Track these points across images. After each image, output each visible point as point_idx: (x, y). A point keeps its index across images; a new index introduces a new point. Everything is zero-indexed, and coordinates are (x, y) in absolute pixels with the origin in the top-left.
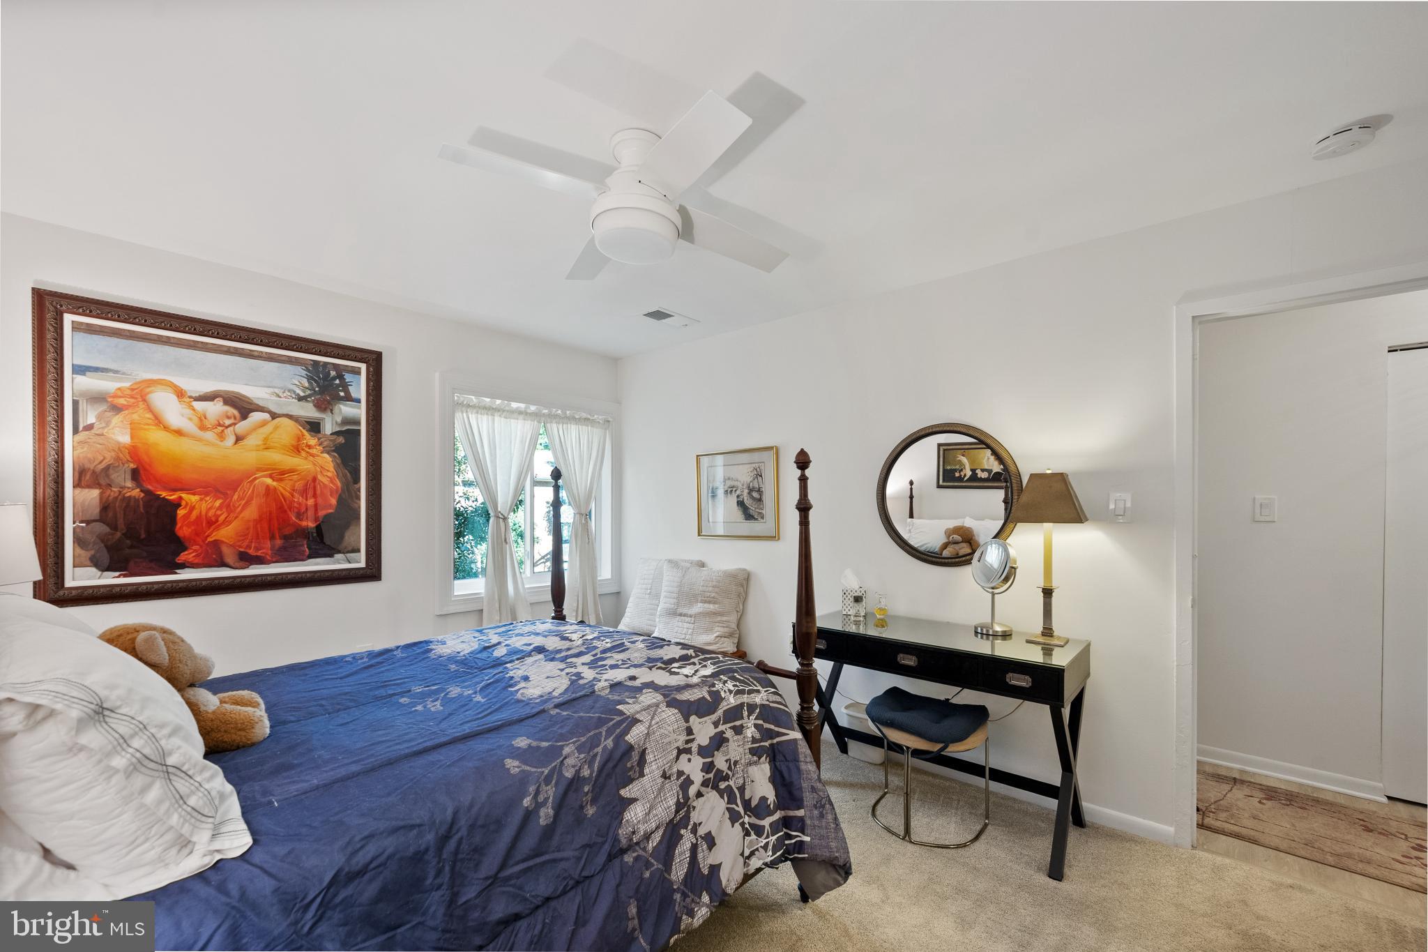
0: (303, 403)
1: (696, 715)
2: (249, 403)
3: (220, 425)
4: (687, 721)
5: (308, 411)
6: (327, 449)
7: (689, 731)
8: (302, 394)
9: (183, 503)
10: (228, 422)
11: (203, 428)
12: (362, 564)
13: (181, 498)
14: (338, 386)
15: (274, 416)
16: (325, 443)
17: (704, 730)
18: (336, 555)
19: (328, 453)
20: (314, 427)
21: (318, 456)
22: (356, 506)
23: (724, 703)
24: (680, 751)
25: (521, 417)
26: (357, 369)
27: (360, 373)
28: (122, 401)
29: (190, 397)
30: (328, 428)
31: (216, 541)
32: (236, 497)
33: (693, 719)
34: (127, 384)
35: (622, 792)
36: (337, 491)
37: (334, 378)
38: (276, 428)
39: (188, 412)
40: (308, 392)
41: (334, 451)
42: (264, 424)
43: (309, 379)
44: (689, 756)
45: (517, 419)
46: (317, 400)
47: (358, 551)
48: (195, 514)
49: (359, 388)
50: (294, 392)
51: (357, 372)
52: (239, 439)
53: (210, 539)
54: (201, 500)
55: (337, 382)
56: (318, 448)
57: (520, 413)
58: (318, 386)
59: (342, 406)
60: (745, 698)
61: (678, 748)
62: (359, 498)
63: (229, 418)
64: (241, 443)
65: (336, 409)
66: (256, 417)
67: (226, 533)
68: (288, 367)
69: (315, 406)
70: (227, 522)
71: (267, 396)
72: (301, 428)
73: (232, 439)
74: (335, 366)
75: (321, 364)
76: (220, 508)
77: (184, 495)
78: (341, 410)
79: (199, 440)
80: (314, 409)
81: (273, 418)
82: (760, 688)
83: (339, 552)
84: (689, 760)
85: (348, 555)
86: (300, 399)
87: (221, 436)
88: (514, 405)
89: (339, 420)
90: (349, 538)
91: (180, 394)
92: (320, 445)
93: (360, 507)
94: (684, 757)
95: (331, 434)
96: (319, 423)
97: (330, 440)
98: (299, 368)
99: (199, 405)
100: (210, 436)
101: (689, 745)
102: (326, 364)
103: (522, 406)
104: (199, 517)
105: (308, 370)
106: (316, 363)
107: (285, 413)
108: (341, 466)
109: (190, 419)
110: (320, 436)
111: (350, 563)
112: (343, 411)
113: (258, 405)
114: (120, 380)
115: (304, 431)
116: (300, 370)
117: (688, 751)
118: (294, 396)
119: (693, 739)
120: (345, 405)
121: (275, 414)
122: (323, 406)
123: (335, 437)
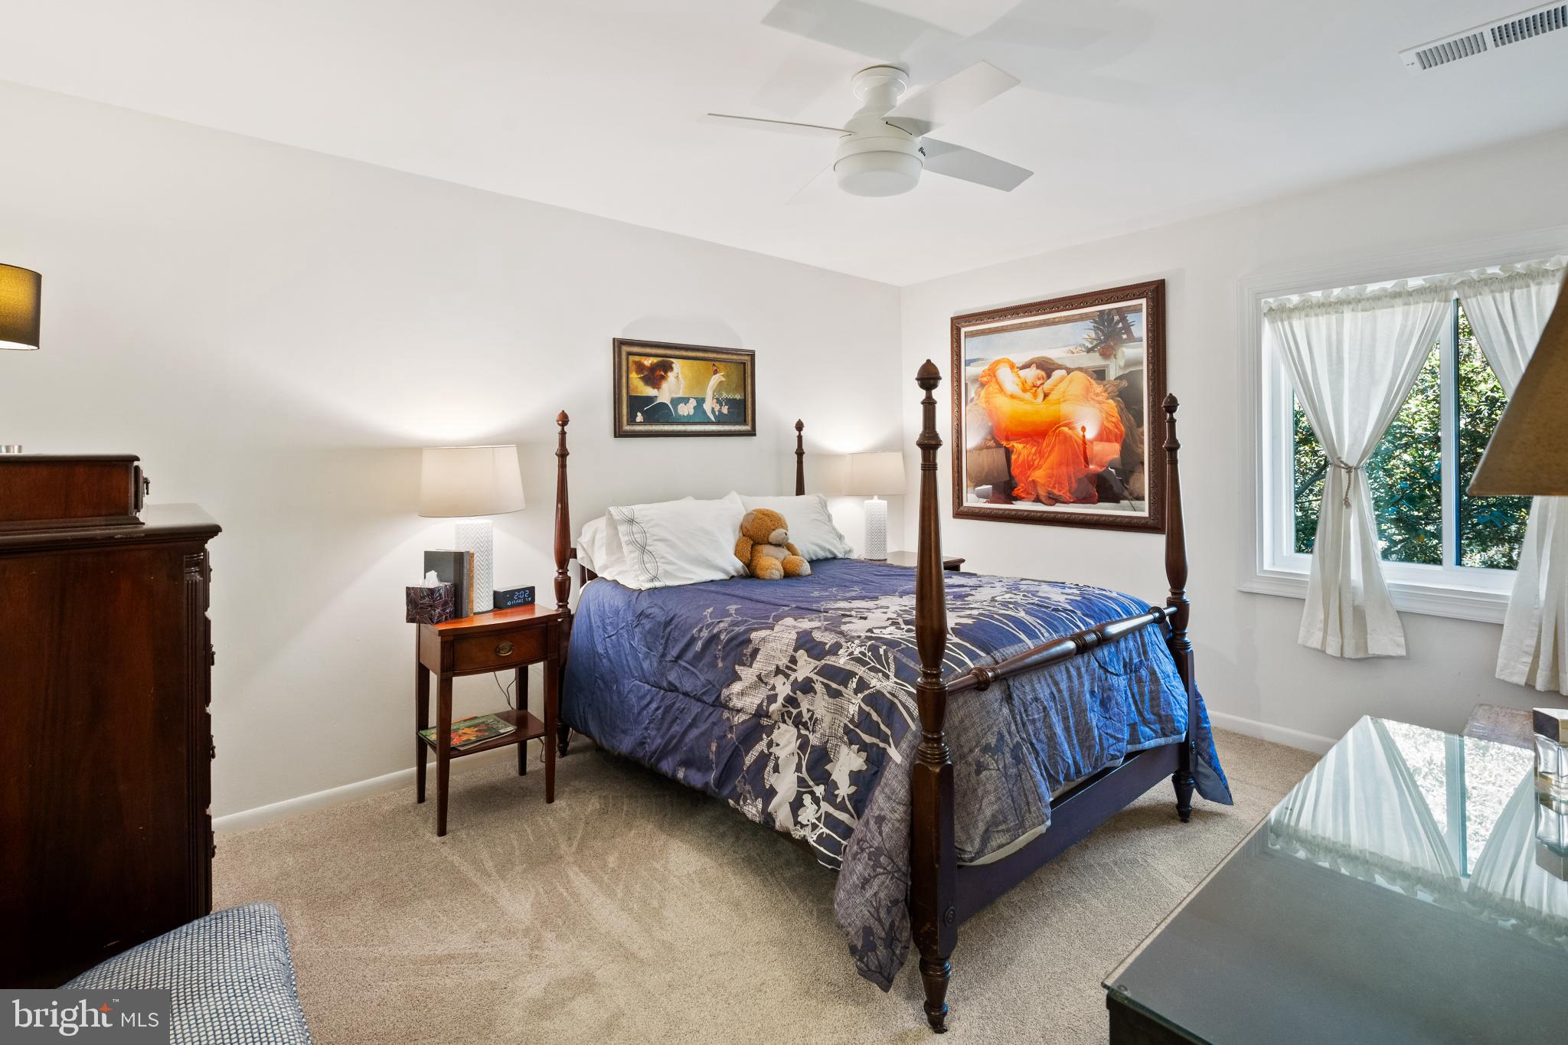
0: (1092, 354)
1: (806, 651)
2: (1053, 364)
3: (1034, 386)
4: (796, 650)
5: (1095, 361)
6: (1112, 394)
7: (793, 660)
8: (1090, 346)
9: (1015, 450)
10: (1039, 383)
11: (1025, 390)
12: (1146, 514)
13: (1013, 446)
14: (1121, 329)
15: (1069, 371)
16: (1110, 389)
17: (806, 668)
18: (1121, 501)
19: (1112, 399)
20: (1100, 375)
21: (1104, 402)
22: (1140, 450)
23: (833, 658)
24: (778, 671)
25: (1398, 301)
26: (1138, 307)
27: (1142, 309)
28: (985, 379)
29: (1018, 368)
30: (1112, 374)
31: (1033, 481)
32: (1044, 445)
33: (801, 652)
34: (987, 367)
35: (737, 667)
36: (1121, 437)
37: (1118, 323)
38: (1071, 382)
39: (1016, 379)
40: (1095, 342)
41: (1118, 396)
42: (1062, 379)
43: (1096, 329)
44: (786, 680)
45: (1393, 306)
46: (1102, 348)
47: (1143, 499)
48: (1021, 457)
49: (1140, 326)
50: (1084, 345)
51: (1137, 310)
52: (1046, 396)
53: (1030, 479)
54: (1024, 447)
55: (1120, 325)
56: (1103, 394)
57: (1396, 295)
58: (1104, 334)
59: (1124, 349)
60: (861, 671)
61: (778, 667)
62: (1142, 443)
63: (1039, 379)
64: (1048, 399)
65: (1119, 355)
66: (1057, 374)
67: (1039, 475)
68: (1079, 323)
69: (1101, 355)
70: (1039, 467)
71: (1064, 355)
72: (1089, 378)
73: (1041, 396)
74: (1118, 310)
75: (1107, 311)
76: (1035, 454)
77: (1015, 444)
78: (1123, 353)
79: (1022, 400)
80: (1100, 357)
81: (1068, 373)
82: (892, 675)
83: (1125, 498)
84: (784, 684)
85: (1134, 502)
86: (1089, 350)
87: (1035, 395)
88: (1372, 288)
89: (1122, 363)
90: (1133, 484)
91: (1012, 366)
92: (1105, 391)
93: (1143, 452)
94: (781, 678)
95: (1115, 379)
96: (1104, 371)
97: (1114, 386)
98: (1088, 322)
99: (1022, 373)
100: (1028, 396)
101: (790, 672)
102: (1110, 310)
103: (1389, 285)
104: (1023, 461)
105: (1095, 322)
106: (1102, 312)
107: (1076, 367)
108: (1125, 410)
109: (1018, 385)
110: (1105, 382)
111: (1135, 510)
112: (1126, 354)
113: (1057, 364)
114: (983, 365)
115: (1092, 381)
116: (1089, 324)
117: (787, 676)
118: (1084, 349)
119: (795, 670)
120: (1128, 347)
121: (1070, 369)
122: (1106, 354)
123: (1119, 381)
